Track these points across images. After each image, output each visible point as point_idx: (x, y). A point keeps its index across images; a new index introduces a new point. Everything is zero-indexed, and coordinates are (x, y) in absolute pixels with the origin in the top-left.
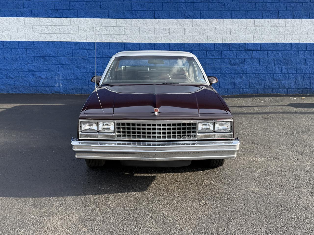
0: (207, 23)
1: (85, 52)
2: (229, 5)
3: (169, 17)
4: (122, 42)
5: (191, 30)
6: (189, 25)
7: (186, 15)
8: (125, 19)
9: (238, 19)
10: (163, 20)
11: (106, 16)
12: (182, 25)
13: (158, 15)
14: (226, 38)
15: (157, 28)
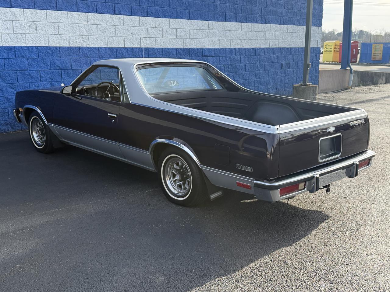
0: (169, 23)
1: (24, 62)
3: (131, 13)
4: (77, 46)
5: (154, 31)
6: (152, 25)
7: (149, 12)
8: (80, 13)
9: (195, 21)
10: (124, 16)
11: (53, 7)
12: (145, 24)
13: (119, 9)
14: (186, 42)
15: (118, 26)
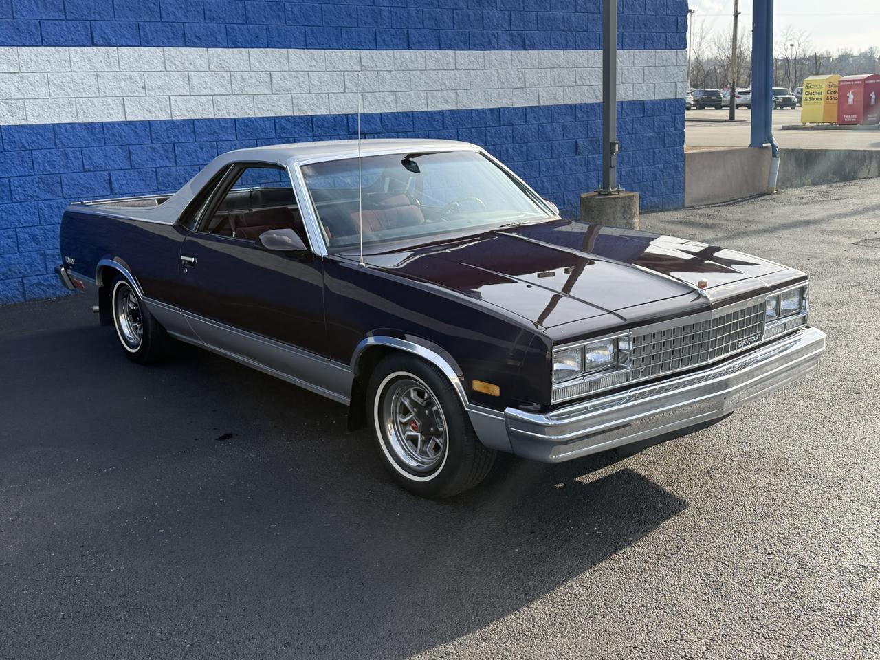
0: (247, 58)
2: (296, 10)
3: (138, 41)
5: (207, 80)
6: (200, 65)
7: (188, 35)
9: (323, 50)
10: (120, 48)
12: (179, 64)
13: (105, 33)
14: (300, 102)
15: (103, 74)
